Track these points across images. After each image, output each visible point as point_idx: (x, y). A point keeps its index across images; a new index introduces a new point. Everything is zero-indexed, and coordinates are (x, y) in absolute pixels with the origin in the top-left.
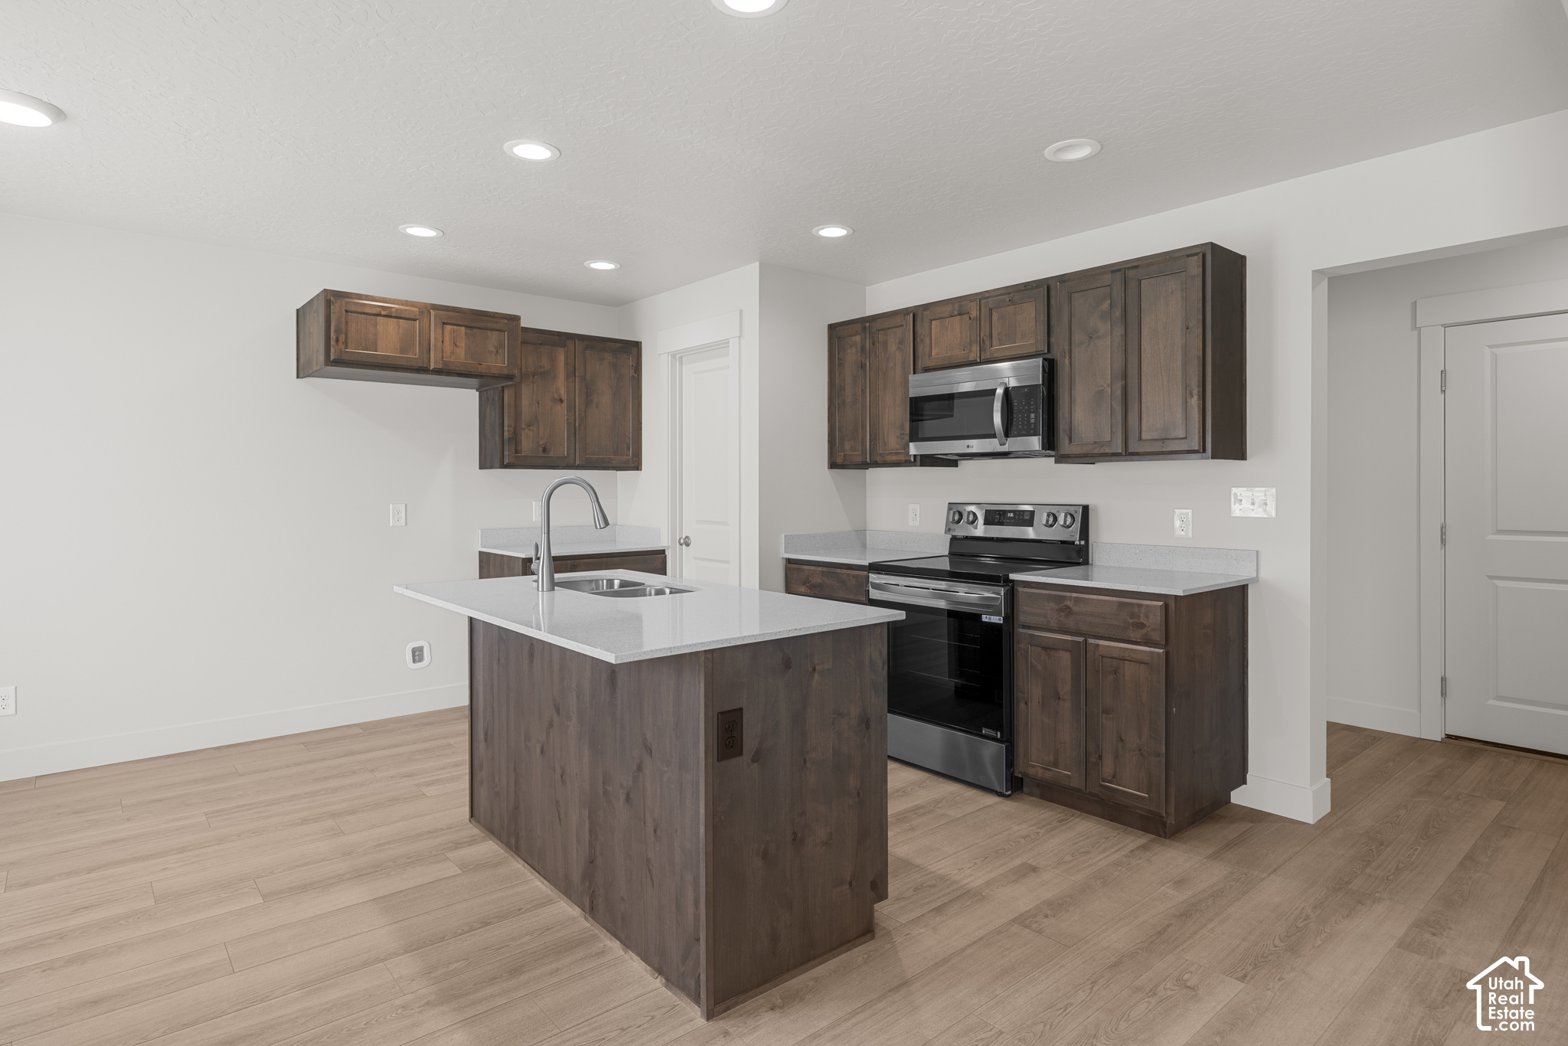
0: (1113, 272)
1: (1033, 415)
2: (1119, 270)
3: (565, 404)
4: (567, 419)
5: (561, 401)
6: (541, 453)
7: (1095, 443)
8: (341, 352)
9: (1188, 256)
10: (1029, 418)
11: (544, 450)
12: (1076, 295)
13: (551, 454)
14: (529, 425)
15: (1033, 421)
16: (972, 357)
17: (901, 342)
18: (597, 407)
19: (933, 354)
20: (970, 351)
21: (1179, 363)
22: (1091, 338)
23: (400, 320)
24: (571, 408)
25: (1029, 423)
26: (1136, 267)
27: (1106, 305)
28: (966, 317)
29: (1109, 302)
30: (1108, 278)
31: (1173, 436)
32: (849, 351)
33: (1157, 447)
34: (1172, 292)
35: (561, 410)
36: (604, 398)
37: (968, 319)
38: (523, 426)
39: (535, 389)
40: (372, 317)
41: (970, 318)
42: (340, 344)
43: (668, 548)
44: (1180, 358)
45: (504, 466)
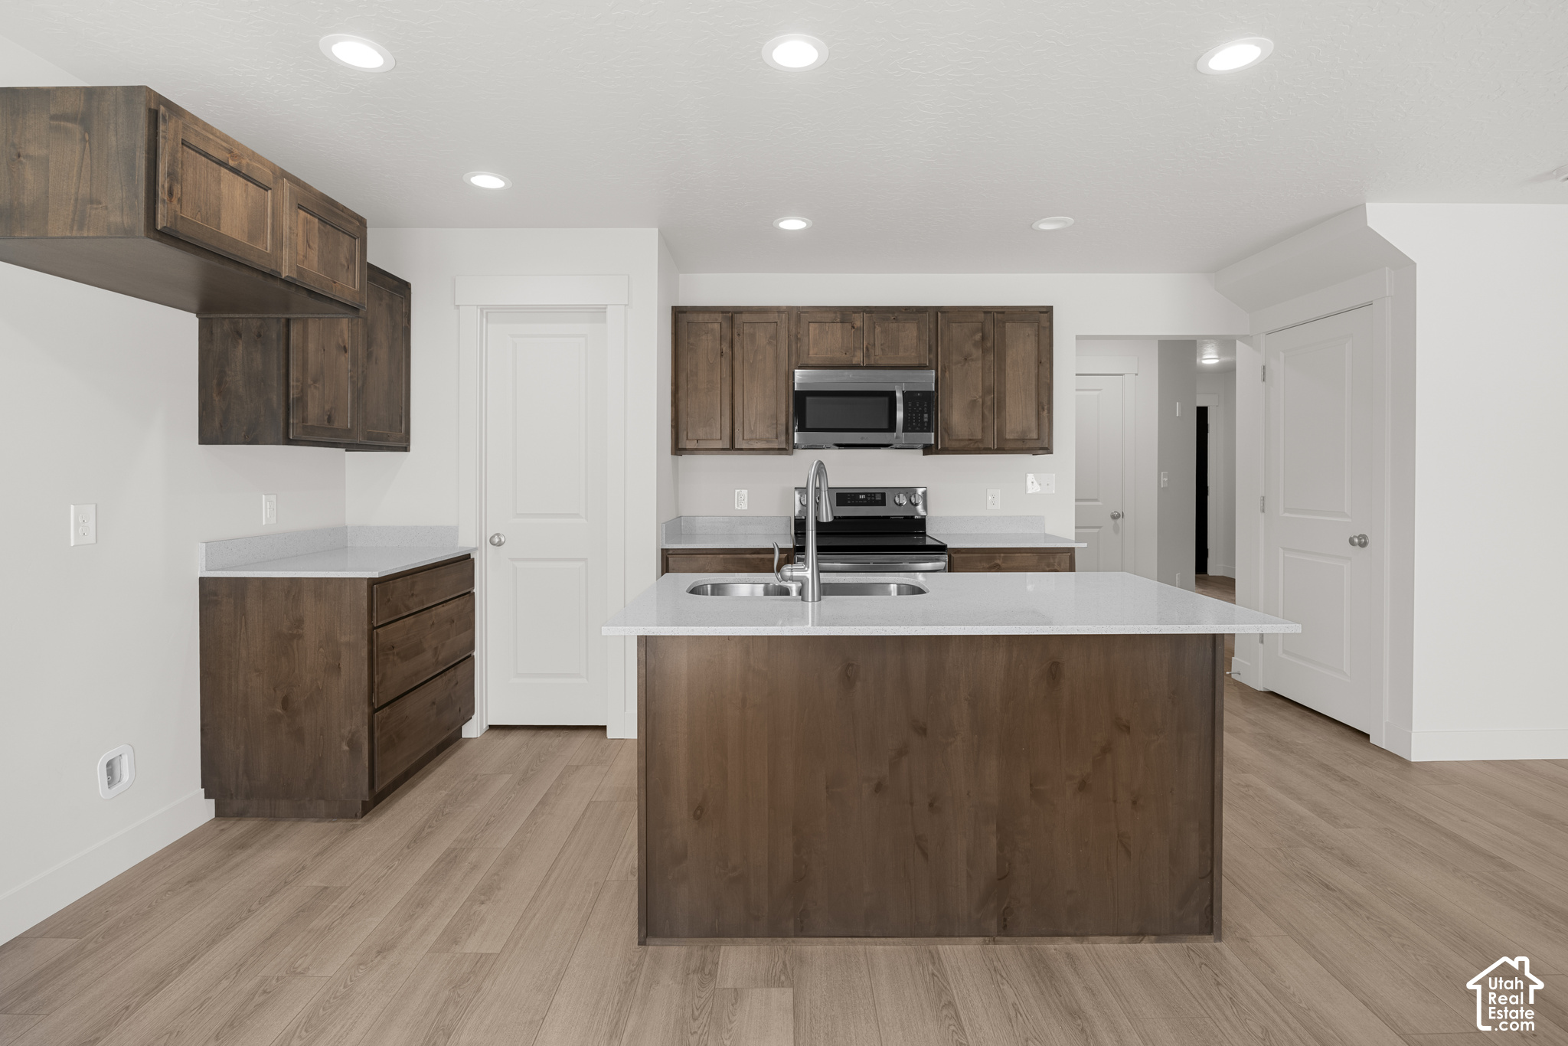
0: (985, 312)
1: (926, 416)
2: (990, 312)
3: (349, 355)
4: (352, 377)
5: (345, 350)
6: (326, 423)
7: (970, 440)
8: (176, 217)
9: (1041, 312)
10: (922, 417)
11: (330, 420)
12: (954, 325)
13: (336, 425)
14: (315, 382)
15: (926, 420)
16: (855, 361)
17: (775, 337)
18: (376, 363)
19: (811, 352)
20: (854, 356)
21: (1033, 386)
22: (966, 359)
23: (250, 184)
24: (354, 362)
25: (922, 422)
26: (1003, 313)
27: (978, 336)
28: (848, 326)
29: (981, 334)
30: (981, 316)
31: (1028, 437)
32: (704, 337)
33: (1019, 445)
34: (1028, 336)
35: (345, 361)
36: (382, 352)
37: (850, 327)
38: (310, 382)
39: (321, 326)
40: (215, 165)
41: (853, 327)
42: (175, 201)
43: (476, 549)
44: (1034, 383)
45: (288, 441)
